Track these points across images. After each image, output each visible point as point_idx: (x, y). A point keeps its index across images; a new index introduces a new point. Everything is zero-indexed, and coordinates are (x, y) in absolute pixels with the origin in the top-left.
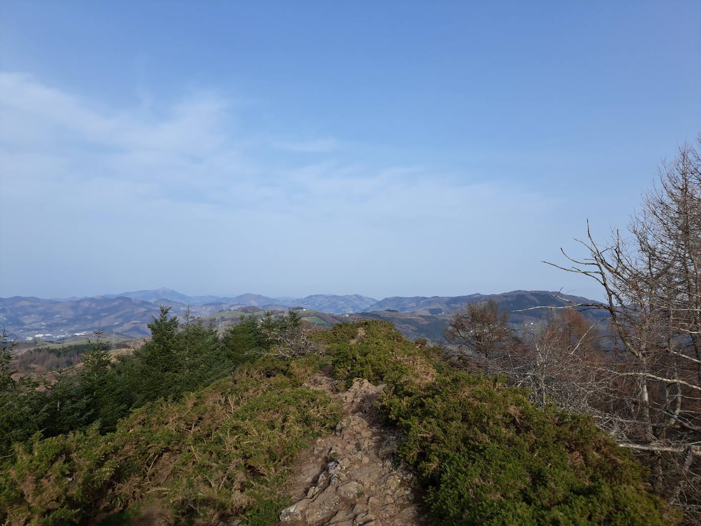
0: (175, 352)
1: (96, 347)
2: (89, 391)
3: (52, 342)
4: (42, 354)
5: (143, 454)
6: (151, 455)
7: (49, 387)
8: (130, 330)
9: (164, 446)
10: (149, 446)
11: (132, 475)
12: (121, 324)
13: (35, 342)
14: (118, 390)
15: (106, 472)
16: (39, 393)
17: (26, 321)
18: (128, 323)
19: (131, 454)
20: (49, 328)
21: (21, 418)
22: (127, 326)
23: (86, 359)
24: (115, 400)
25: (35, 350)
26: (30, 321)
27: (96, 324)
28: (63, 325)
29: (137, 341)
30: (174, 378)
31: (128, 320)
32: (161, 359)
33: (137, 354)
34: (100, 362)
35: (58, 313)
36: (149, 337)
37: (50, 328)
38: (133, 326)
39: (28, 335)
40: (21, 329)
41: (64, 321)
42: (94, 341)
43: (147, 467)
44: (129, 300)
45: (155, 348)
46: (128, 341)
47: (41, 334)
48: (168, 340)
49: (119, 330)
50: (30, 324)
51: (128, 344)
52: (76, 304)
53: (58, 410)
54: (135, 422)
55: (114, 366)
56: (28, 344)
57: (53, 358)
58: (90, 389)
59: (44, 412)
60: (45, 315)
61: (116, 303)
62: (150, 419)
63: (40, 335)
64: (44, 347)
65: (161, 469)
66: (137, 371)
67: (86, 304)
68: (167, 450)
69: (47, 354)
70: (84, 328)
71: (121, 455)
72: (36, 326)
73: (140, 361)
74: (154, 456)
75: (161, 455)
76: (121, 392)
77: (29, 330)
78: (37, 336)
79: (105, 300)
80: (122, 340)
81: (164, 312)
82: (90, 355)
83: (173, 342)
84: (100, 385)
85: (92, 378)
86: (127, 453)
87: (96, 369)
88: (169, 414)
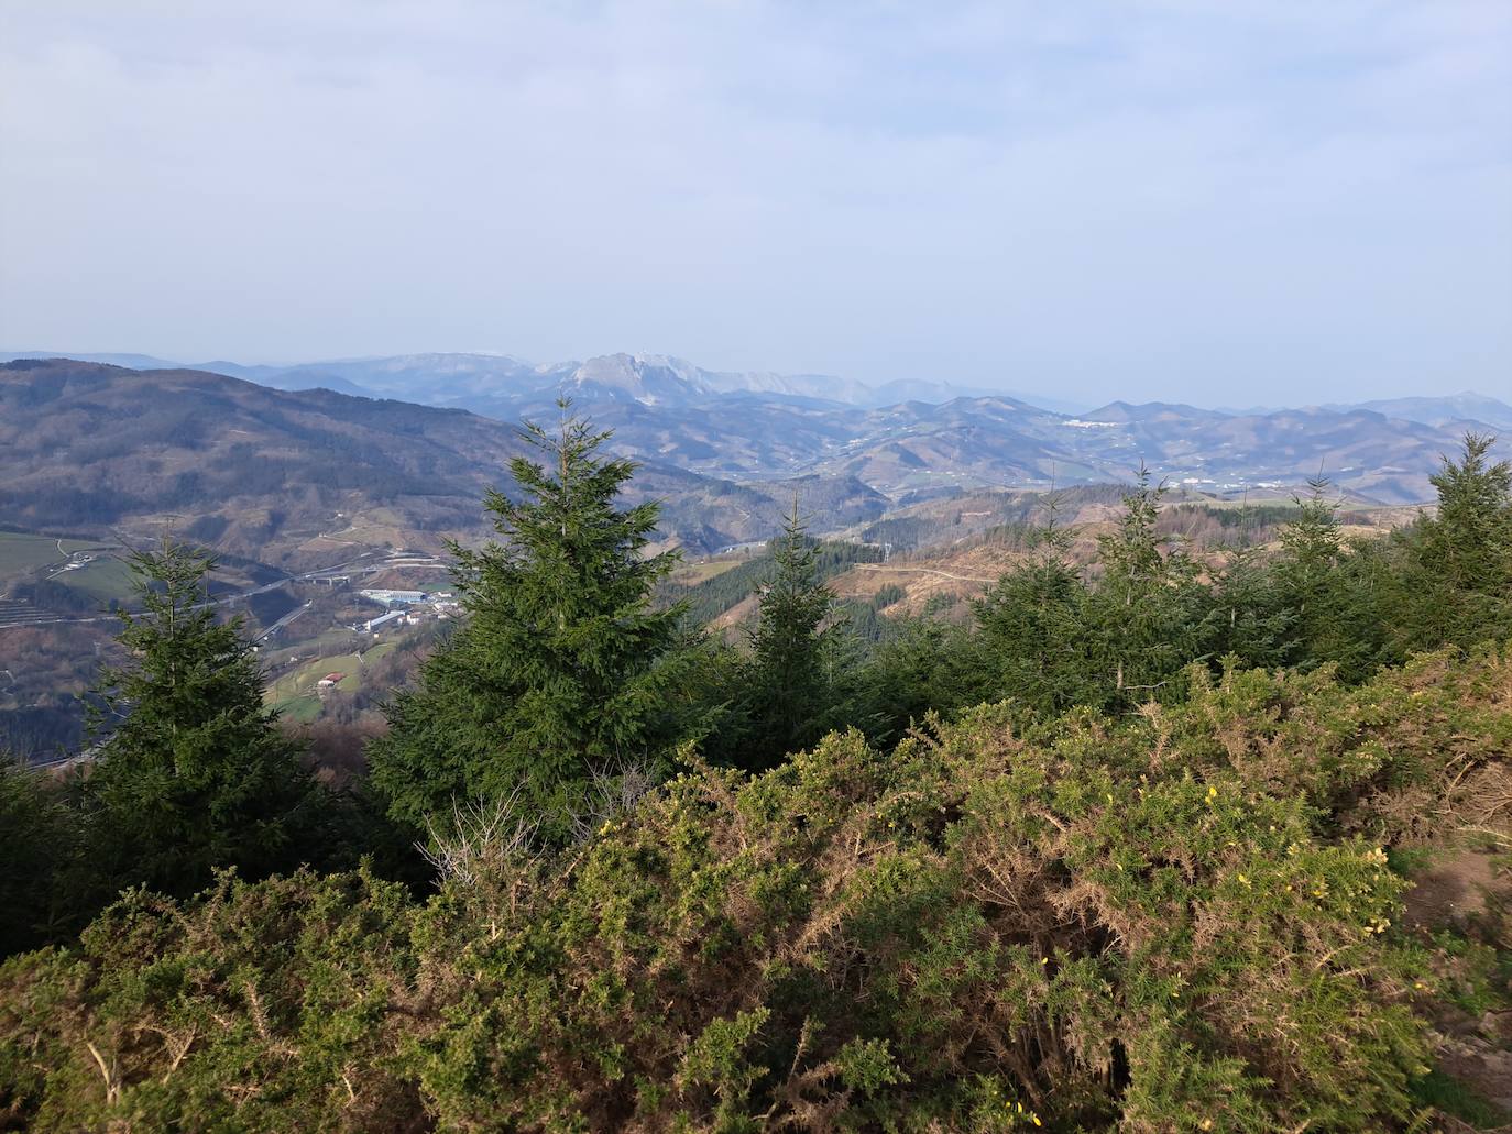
0: (1496, 547)
1: (1311, 514)
2: (1292, 601)
3: (1214, 496)
4: (1195, 517)
5: (1442, 750)
6: (1460, 757)
7: (1217, 579)
8: (1377, 486)
9: (1491, 747)
10: (1454, 737)
11: (1414, 784)
12: (1358, 472)
13: (1183, 493)
14: (1353, 610)
15: (1364, 761)
16: (1201, 588)
17: (1168, 451)
18: (1373, 472)
19: (1414, 741)
20: (1209, 467)
21: (1169, 625)
22: (1370, 478)
23: (1288, 536)
24: (1344, 630)
25: (1183, 508)
26: (1177, 451)
27: (1312, 467)
28: (1237, 464)
29: (1393, 513)
30: (1488, 609)
31: (1372, 463)
32: (1459, 560)
33: (1399, 538)
34: (1317, 546)
35: (1229, 439)
36: (1432, 506)
37: (1212, 467)
38: (1384, 477)
39: (1173, 479)
40: (1158, 465)
41: (1239, 456)
42: (1308, 502)
43: (1448, 780)
44: (1380, 418)
45: (1445, 532)
46: (1371, 511)
47: (1195, 477)
48: (1479, 516)
49: (1352, 483)
50: (1176, 456)
51: (1370, 516)
52: (1263, 424)
53: (1232, 625)
54: (1418, 680)
55: (1343, 559)
56: (1173, 496)
57: (1213, 528)
58: (1294, 597)
59: (1209, 623)
60: (1206, 442)
61: (1349, 425)
62: (1455, 682)
63: (1194, 481)
64: (1198, 504)
65: (1478, 793)
66: (1397, 578)
67: (1284, 424)
68: (1497, 757)
69: (1204, 519)
70: (1277, 473)
71: (1392, 738)
72: (1186, 461)
73: (1407, 556)
74: (1464, 762)
75: (1480, 764)
76: (1358, 615)
77: (1173, 468)
78: (1186, 481)
79: (1327, 416)
80: (1357, 506)
81: (1476, 449)
82: (1297, 529)
83: (1496, 523)
84: (1315, 593)
85: (1299, 576)
86: (1406, 736)
87: (1307, 558)
88: (1506, 682)
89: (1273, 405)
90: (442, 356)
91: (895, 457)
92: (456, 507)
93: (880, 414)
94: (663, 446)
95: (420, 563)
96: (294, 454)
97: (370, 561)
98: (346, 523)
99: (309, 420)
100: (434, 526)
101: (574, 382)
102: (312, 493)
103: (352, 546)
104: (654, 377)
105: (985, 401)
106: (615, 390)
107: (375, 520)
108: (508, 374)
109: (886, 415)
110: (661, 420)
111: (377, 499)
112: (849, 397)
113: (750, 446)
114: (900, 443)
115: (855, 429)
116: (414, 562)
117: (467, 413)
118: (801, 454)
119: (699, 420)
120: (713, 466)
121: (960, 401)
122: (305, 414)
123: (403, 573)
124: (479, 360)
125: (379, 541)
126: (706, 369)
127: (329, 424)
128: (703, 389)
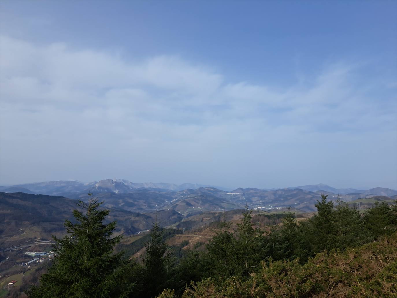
0: (333, 222)
1: (288, 216)
2: (287, 239)
3: (265, 211)
4: (262, 217)
5: (327, 281)
6: (331, 283)
7: (268, 234)
8: (304, 208)
9: (338, 279)
10: (329, 277)
11: (321, 292)
12: (298, 204)
13: (258, 211)
14: (302, 241)
15: (308, 286)
16: (264, 237)
17: (253, 200)
18: (302, 204)
19: (319, 279)
20: (263, 204)
21: (258, 248)
22: (302, 205)
23: (284, 222)
24: (301, 247)
25: (258, 215)
26: (255, 200)
27: (287, 203)
28: (270, 203)
29: (309, 214)
30: (334, 239)
31: (302, 202)
32: (325, 226)
33: (310, 221)
34: (291, 224)
35: (267, 196)
36: (316, 212)
37: (264, 204)
38: (305, 205)
39: (255, 207)
40: (251, 204)
41: (270, 201)
42: (287, 212)
43: (329, 289)
44: (302, 190)
45: (321, 219)
46: (303, 214)
47: (261, 207)
48: (328, 215)
49: (297, 207)
50: (255, 201)
51: (303, 215)
52: (275, 192)
53: (273, 247)
54: (318, 261)
55: (298, 227)
56: (255, 212)
57: (266, 220)
58: (288, 238)
59: (268, 247)
60: (262, 197)
61: (295, 192)
62: (327, 261)
63: (260, 208)
64: (262, 214)
65: (338, 293)
66: (311, 231)
67: (280, 193)
68: (340, 282)
69: (264, 217)
70: (280, 205)
71: (314, 279)
72: (258, 202)
73: (313, 226)
74: (333, 284)
75: (337, 284)
76: (304, 242)
77: (255, 205)
78: (258, 208)
79: (289, 190)
80: (300, 213)
81: (324, 198)
82: (286, 220)
83: (332, 216)
84: (293, 237)
85: (288, 232)
86: (317, 278)
87: (289, 228)
88: (339, 260)
89: (276, 188)
90: (57, 182)
91: (184, 204)
92: (58, 225)
93: (180, 192)
94: (120, 204)
95: (45, 243)
96: (9, 212)
97: (29, 243)
98: (23, 232)
99: (15, 201)
100: (50, 231)
101: (95, 187)
102: (13, 223)
103: (24, 239)
104: (118, 185)
105: (207, 188)
106: (107, 189)
107: (32, 230)
108: (76, 186)
109: (182, 193)
110: (119, 196)
111: (34, 224)
112: (172, 188)
113: (145, 203)
114: (186, 200)
115: (173, 196)
116: (44, 243)
117: (63, 197)
118: (159, 204)
119: (130, 196)
120: (134, 209)
121: (201, 189)
122: (14, 199)
123: (40, 246)
124: (68, 182)
125: (33, 237)
126: (133, 182)
127: (21, 202)
128: (132, 188)
